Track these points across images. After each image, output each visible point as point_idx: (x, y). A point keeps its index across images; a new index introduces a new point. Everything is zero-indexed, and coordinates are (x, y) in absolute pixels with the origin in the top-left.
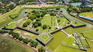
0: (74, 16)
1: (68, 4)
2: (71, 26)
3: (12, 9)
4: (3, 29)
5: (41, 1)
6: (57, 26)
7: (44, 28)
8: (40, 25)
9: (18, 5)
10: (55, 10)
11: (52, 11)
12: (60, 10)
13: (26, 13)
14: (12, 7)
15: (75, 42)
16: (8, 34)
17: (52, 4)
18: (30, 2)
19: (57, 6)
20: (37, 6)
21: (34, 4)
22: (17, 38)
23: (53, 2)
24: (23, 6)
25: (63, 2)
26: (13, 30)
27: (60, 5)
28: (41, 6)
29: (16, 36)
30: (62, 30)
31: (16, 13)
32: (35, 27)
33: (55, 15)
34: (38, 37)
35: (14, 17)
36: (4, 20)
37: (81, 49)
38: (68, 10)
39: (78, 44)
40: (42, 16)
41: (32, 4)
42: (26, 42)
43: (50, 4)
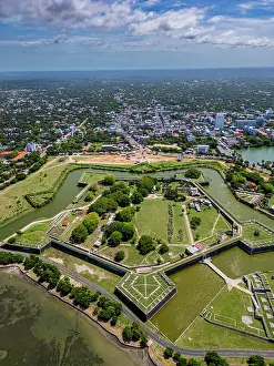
0: (252, 206)
1: (229, 152)
2: (239, 244)
4: (5, 247)
5: (132, 141)
6: (188, 242)
7: (144, 248)
8: (128, 236)
10: (180, 176)
11: (173, 180)
12: (202, 179)
13: (82, 185)
15: (251, 310)
16: (21, 266)
17: (172, 151)
18: (94, 141)
19: (189, 159)
20: (118, 160)
21: (110, 150)
22: (51, 286)
23: (174, 146)
24: (71, 159)
25: (213, 146)
26: (37, 252)
27: (203, 159)
28: (132, 161)
29: (48, 276)
30: (207, 261)
31: (49, 184)
32: (113, 244)
33: (184, 199)
34: (122, 285)
35: (40, 200)
36: (9, 214)
37: (270, 341)
38: (228, 180)
39: (260, 319)
40: (136, 201)
41: (104, 150)
42: (81, 302)
43: (165, 151)
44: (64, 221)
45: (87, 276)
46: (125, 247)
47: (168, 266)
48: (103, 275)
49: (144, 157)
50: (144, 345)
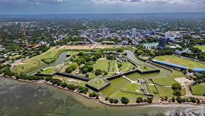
0: (145, 61)
1: (137, 44)
2: (138, 71)
3: (44, 52)
4: (36, 75)
5: (91, 40)
6: (116, 71)
7: (97, 73)
8: (90, 70)
9: (53, 45)
10: (115, 52)
11: (111, 53)
12: (124, 53)
13: (68, 56)
14: (44, 49)
15: (140, 88)
16: (44, 81)
17: (111, 44)
18: (72, 41)
19: (119, 46)
20: (85, 47)
21: (81, 44)
22: (59, 85)
23: (112, 42)
24: (62, 47)
25: (130, 42)
26: (51, 76)
27: (125, 46)
28: (92, 48)
29: (57, 82)
30: (124, 77)
31: (52, 56)
32: (84, 73)
33: (115, 59)
35: (49, 61)
38: (136, 52)
39: (143, 90)
40: (95, 60)
41: (78, 44)
42: (72, 88)
43: (108, 44)
44: (61, 67)
45: (73, 82)
46: (90, 74)
47: (107, 77)
48: (80, 82)
49: (98, 46)
50: (97, 98)
